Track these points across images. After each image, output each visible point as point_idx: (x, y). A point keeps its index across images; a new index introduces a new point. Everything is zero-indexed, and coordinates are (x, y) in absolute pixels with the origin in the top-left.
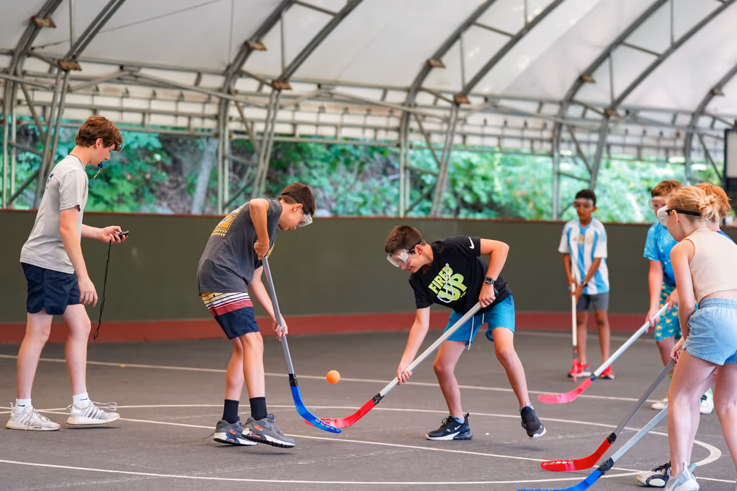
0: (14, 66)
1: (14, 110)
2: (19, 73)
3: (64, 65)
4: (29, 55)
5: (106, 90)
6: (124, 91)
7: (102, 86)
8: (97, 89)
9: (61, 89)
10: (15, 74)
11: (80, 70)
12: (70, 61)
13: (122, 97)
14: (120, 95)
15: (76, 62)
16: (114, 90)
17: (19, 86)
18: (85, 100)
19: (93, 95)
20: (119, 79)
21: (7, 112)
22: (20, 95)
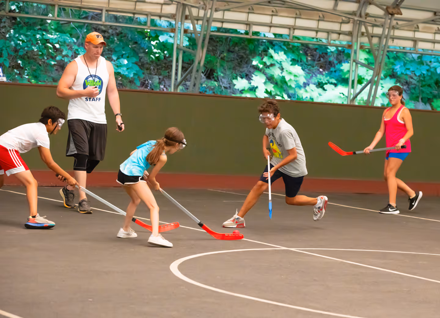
0: (360, 10)
1: (359, 39)
2: (363, 14)
3: (390, 11)
4: (370, 4)
5: (424, 28)
6: (437, 29)
7: (421, 26)
8: (418, 27)
9: (388, 26)
10: (360, 16)
11: (401, 14)
12: (394, 8)
13: (435, 33)
14: (434, 31)
15: (399, 9)
16: (431, 28)
17: (363, 23)
18: (410, 34)
19: (415, 31)
20: (433, 21)
21: (354, 40)
22: (363, 29)
